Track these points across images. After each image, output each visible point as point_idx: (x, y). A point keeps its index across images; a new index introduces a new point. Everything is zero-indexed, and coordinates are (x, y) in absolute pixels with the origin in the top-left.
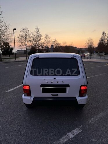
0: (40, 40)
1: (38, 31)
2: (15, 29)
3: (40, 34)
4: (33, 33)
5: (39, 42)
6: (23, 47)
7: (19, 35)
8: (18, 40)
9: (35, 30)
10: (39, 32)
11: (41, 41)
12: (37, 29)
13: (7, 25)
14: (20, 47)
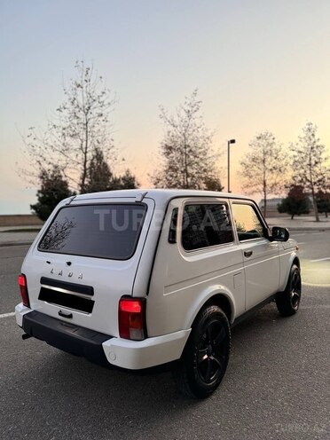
0: (316, 163)
1: (313, 135)
2: (233, 141)
3: (318, 144)
4: (294, 144)
5: (316, 169)
6: (254, 188)
7: (245, 157)
8: (241, 171)
9: (303, 135)
10: (316, 138)
11: (323, 164)
12: (309, 130)
13: (209, 134)
14: (246, 190)
